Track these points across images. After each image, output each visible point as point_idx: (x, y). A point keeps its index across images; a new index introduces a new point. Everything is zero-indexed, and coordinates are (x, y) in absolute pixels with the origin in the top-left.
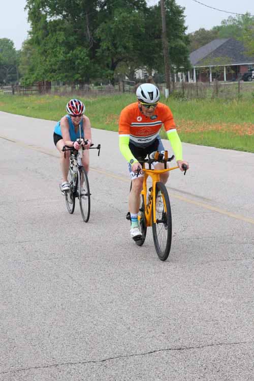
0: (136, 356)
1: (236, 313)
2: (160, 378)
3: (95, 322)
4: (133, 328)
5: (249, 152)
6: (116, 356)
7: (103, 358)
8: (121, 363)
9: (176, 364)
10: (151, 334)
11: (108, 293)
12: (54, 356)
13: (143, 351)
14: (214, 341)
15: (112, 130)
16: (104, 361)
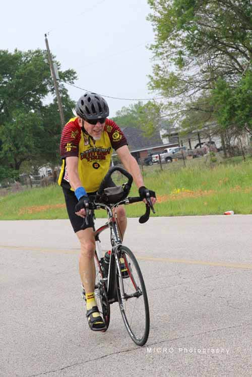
0: (90, 362)
1: (172, 320)
2: (115, 371)
3: (47, 347)
4: (84, 345)
5: (161, 216)
6: (72, 364)
7: (61, 368)
8: (78, 368)
9: (126, 360)
10: (100, 346)
11: (54, 327)
12: (17, 374)
13: (96, 357)
14: (157, 341)
15: (26, 220)
16: (62, 369)
